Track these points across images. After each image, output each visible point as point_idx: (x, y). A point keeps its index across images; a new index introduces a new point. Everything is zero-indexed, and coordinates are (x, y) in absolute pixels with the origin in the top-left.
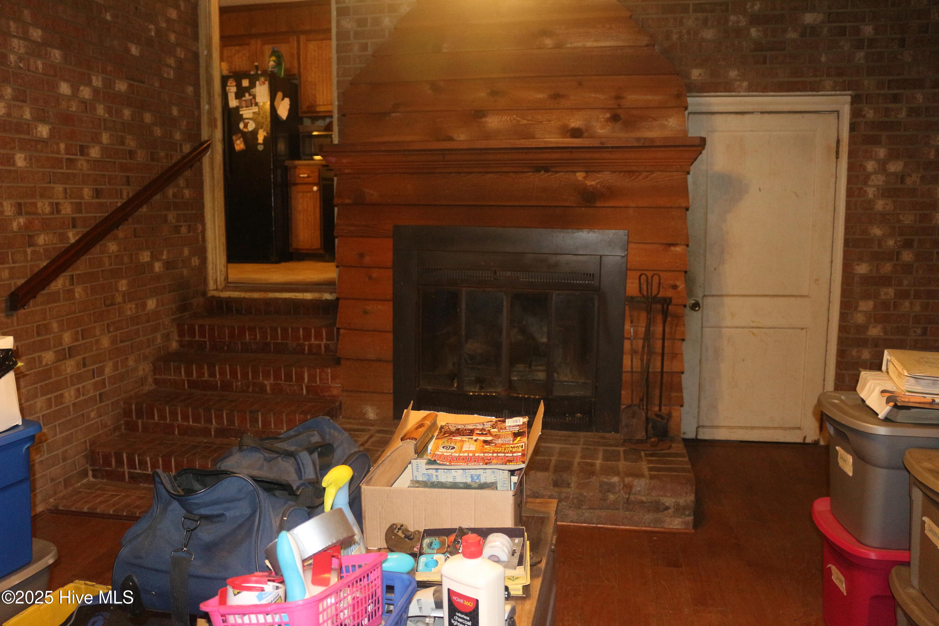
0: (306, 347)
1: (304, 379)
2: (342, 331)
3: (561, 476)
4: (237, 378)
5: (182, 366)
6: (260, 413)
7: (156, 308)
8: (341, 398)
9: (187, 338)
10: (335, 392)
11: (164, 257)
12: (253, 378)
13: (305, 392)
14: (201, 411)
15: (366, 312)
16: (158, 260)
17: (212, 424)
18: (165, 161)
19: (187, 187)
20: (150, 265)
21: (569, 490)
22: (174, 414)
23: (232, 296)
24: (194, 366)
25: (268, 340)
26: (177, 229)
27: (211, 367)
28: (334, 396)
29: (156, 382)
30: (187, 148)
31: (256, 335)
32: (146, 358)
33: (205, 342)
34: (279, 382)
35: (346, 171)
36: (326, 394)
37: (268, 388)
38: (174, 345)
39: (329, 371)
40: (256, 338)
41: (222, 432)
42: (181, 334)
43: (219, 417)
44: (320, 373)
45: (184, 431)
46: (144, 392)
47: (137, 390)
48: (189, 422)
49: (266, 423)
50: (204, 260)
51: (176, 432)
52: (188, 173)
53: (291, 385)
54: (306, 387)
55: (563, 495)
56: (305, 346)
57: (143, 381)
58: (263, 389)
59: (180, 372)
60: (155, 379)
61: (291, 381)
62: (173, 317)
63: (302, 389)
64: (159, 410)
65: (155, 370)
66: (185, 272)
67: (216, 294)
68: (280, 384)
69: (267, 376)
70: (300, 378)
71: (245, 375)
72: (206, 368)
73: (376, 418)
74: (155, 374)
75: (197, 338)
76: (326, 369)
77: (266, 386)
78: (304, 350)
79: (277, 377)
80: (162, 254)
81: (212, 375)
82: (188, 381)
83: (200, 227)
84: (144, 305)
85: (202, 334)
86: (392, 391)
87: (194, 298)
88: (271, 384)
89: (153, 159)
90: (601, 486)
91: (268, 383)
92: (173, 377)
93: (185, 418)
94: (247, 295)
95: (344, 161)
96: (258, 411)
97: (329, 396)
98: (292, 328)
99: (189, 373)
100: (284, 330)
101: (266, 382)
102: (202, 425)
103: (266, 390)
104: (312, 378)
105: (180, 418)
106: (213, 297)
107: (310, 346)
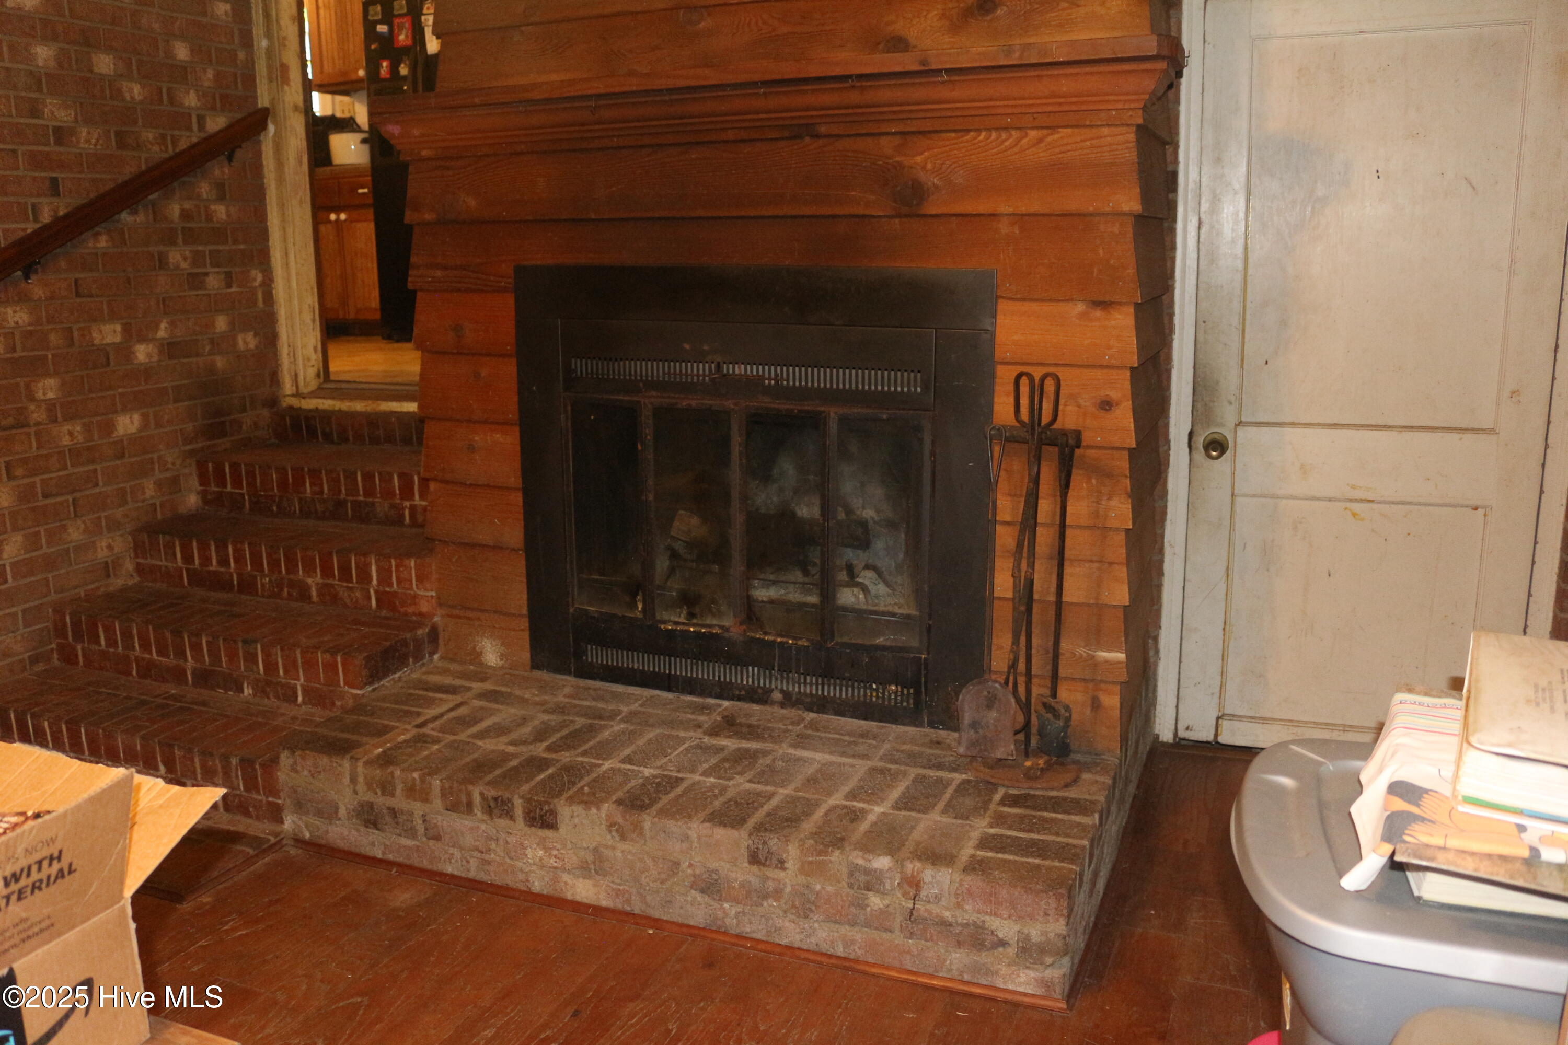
0: (407, 512)
1: (371, 580)
2: (433, 486)
3: (765, 843)
4: (262, 570)
5: (177, 543)
6: (259, 646)
7: (140, 431)
8: (436, 619)
9: (214, 488)
10: (425, 607)
11: (161, 334)
12: (288, 572)
13: (374, 603)
14: (168, 635)
15: (471, 448)
16: (143, 339)
17: (186, 660)
18: (156, 148)
19: (221, 198)
20: (124, 350)
21: (782, 874)
22: (127, 635)
23: (321, 407)
24: (195, 544)
25: (343, 496)
26: (196, 280)
27: (222, 547)
28: (421, 614)
29: (139, 569)
30: (216, 123)
31: (322, 485)
32: (114, 526)
33: (243, 495)
34: (330, 581)
35: (424, 153)
36: (410, 610)
37: (314, 593)
38: (192, 500)
39: (413, 564)
40: (322, 492)
41: (204, 678)
42: (203, 479)
43: (196, 647)
44: (397, 566)
45: (147, 670)
46: (111, 589)
47: (96, 584)
48: (151, 653)
50: (271, 339)
51: (134, 673)
52: (220, 170)
53: (351, 589)
54: (376, 592)
55: (771, 885)
56: (403, 509)
57: (107, 569)
58: (304, 595)
59: (174, 555)
60: (138, 564)
61: (351, 582)
62: (188, 447)
63: (369, 598)
64: (106, 629)
65: (138, 549)
66: (220, 362)
67: (294, 402)
68: (332, 586)
69: (310, 569)
70: (365, 577)
71: (274, 565)
72: (213, 548)
73: (500, 663)
74: (136, 556)
75: (229, 489)
76: (406, 562)
77: (308, 588)
78: (403, 516)
79: (327, 571)
80: (157, 327)
81: (224, 562)
82: (187, 570)
83: (257, 277)
84: (109, 428)
85: (237, 483)
86: (525, 611)
87: (244, 410)
88: (317, 584)
89: (122, 144)
90: (851, 874)
91: (314, 581)
92: (164, 563)
93: (145, 646)
94: (345, 406)
95: (416, 132)
96: (255, 641)
97: (414, 614)
98: (380, 474)
99: (188, 558)
100: (368, 477)
101: (310, 581)
102: (169, 661)
103: (310, 597)
104: (385, 579)
105: (137, 645)
106: (291, 408)
107: (413, 509)
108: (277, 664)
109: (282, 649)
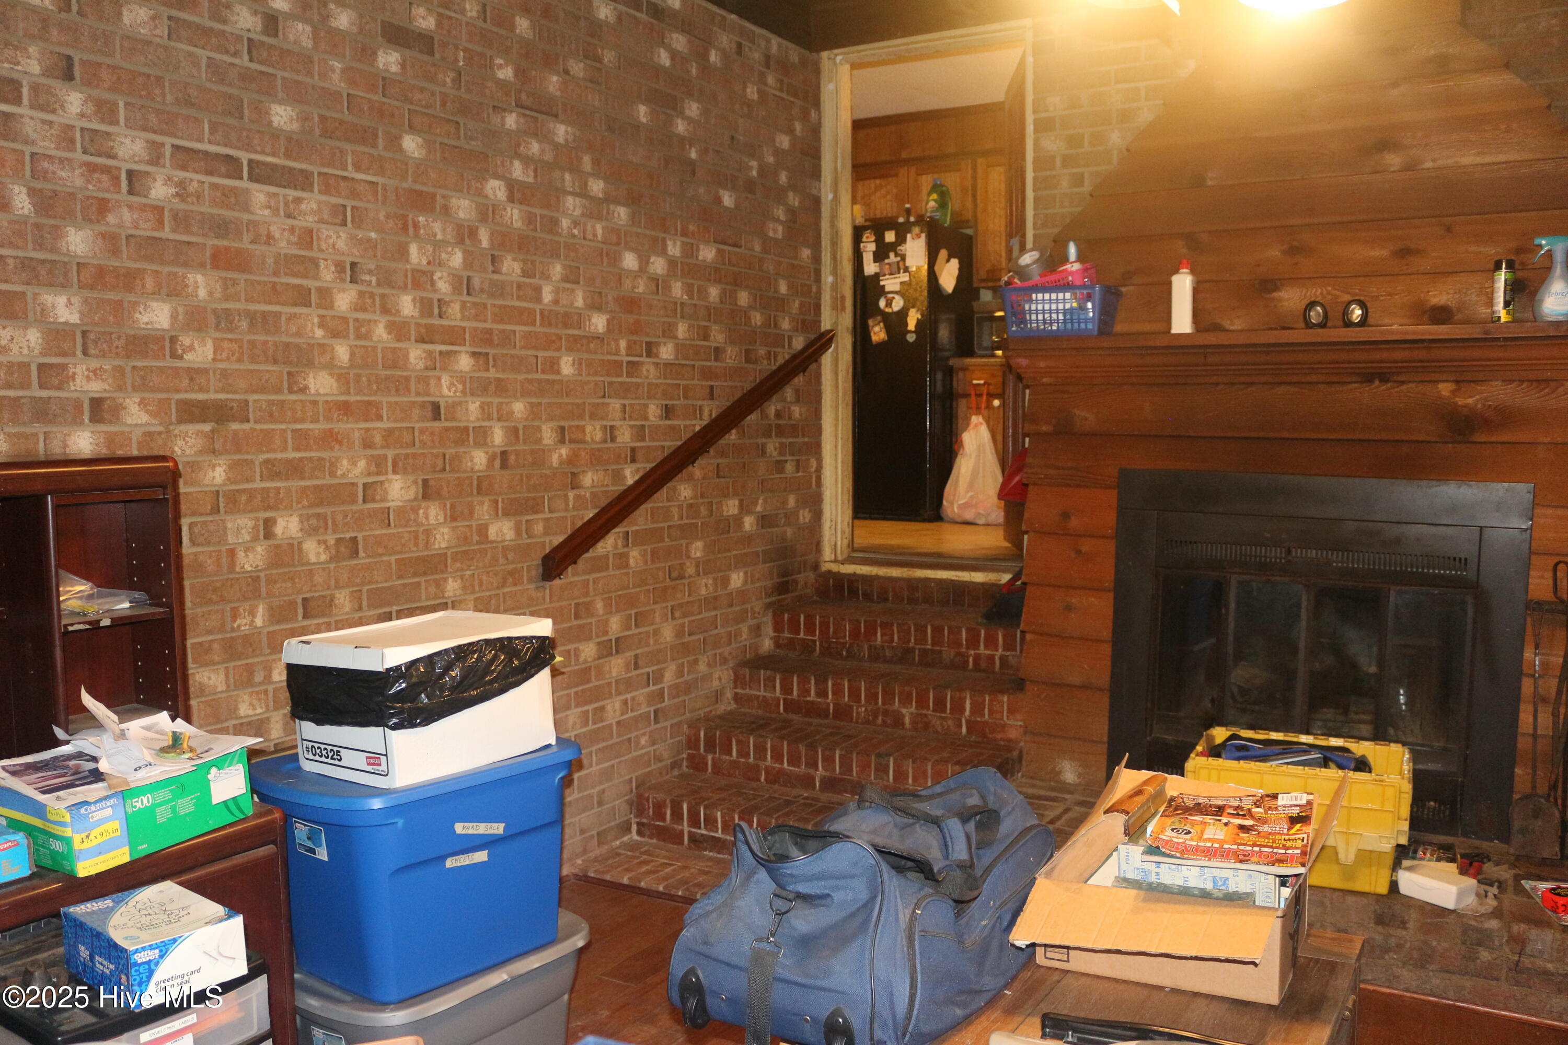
0: (971, 659)
1: (964, 710)
2: (1028, 637)
3: (1390, 907)
4: (859, 701)
5: (778, 677)
6: (892, 760)
7: (743, 585)
8: (1022, 744)
9: (787, 635)
10: (1013, 734)
11: (759, 508)
12: (884, 704)
13: (964, 730)
14: (802, 748)
15: (1068, 608)
16: (749, 512)
17: (817, 769)
18: (765, 362)
19: (798, 401)
20: (738, 520)
21: (1404, 933)
22: (760, 750)
23: (858, 572)
24: (795, 679)
25: (911, 645)
26: (779, 466)
27: (821, 681)
28: (1010, 740)
29: (737, 698)
30: (799, 343)
31: (892, 635)
32: (724, 661)
33: (814, 641)
34: (924, 712)
35: (1045, 380)
36: (999, 736)
37: (907, 720)
38: (767, 645)
39: (1005, 699)
40: (892, 641)
41: (830, 784)
42: (778, 628)
43: (829, 760)
44: (991, 702)
45: (775, 777)
46: (719, 713)
47: (708, 709)
48: (782, 763)
49: (900, 775)
50: (818, 515)
51: (763, 779)
52: (799, 380)
53: (944, 718)
54: (968, 722)
55: (1393, 941)
56: (968, 657)
57: (717, 696)
58: (898, 721)
59: (774, 687)
60: (736, 694)
61: (945, 712)
62: (768, 600)
63: (960, 726)
64: (739, 742)
65: (738, 680)
66: (789, 532)
67: (834, 568)
68: (926, 715)
69: (906, 700)
70: (958, 708)
71: (872, 697)
72: (813, 682)
73: (1078, 781)
74: (736, 687)
75: (802, 635)
76: (1000, 697)
77: (903, 716)
78: (968, 662)
79: (922, 703)
80: (756, 505)
81: (822, 693)
82: (785, 700)
83: (814, 463)
84: (726, 581)
85: (810, 630)
86: (1105, 739)
87: (800, 573)
88: (911, 714)
89: (748, 361)
90: (1464, 932)
91: (908, 713)
92: (762, 693)
93: (777, 757)
94: (882, 571)
95: (1042, 364)
96: (889, 755)
97: (1002, 739)
98: (949, 628)
99: (787, 689)
100: (937, 630)
101: (904, 711)
102: (803, 769)
103: (903, 724)
104: (977, 709)
105: (769, 756)
106: (829, 572)
107: (977, 658)
108: (907, 774)
109: (914, 762)
